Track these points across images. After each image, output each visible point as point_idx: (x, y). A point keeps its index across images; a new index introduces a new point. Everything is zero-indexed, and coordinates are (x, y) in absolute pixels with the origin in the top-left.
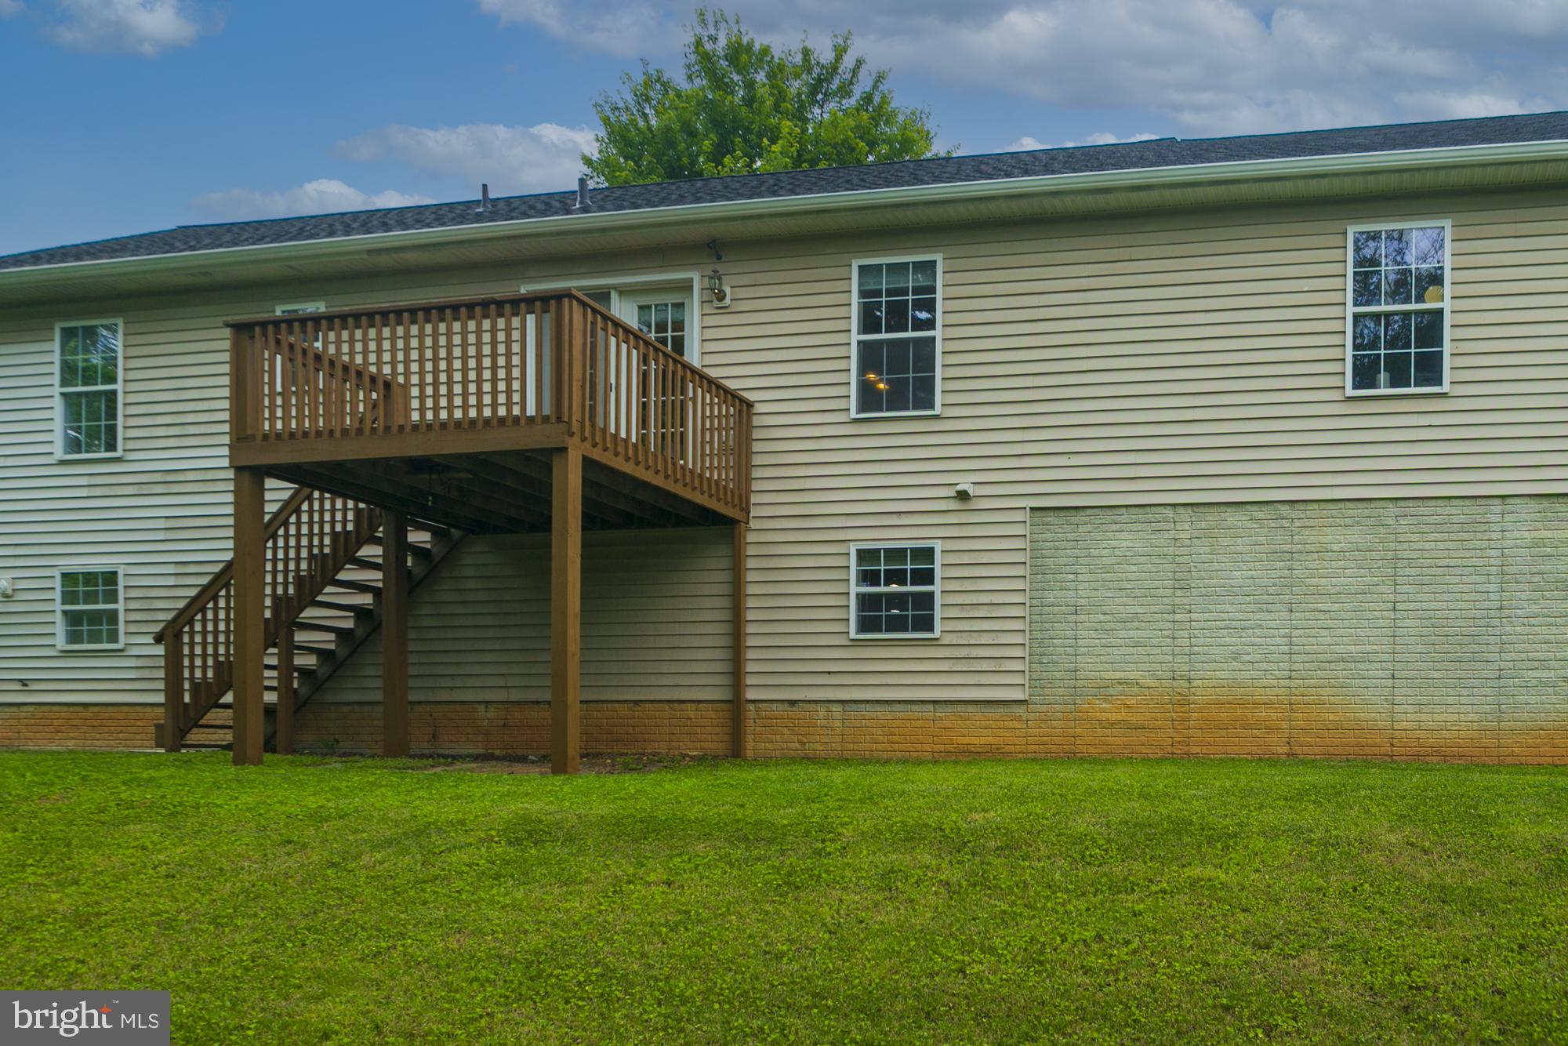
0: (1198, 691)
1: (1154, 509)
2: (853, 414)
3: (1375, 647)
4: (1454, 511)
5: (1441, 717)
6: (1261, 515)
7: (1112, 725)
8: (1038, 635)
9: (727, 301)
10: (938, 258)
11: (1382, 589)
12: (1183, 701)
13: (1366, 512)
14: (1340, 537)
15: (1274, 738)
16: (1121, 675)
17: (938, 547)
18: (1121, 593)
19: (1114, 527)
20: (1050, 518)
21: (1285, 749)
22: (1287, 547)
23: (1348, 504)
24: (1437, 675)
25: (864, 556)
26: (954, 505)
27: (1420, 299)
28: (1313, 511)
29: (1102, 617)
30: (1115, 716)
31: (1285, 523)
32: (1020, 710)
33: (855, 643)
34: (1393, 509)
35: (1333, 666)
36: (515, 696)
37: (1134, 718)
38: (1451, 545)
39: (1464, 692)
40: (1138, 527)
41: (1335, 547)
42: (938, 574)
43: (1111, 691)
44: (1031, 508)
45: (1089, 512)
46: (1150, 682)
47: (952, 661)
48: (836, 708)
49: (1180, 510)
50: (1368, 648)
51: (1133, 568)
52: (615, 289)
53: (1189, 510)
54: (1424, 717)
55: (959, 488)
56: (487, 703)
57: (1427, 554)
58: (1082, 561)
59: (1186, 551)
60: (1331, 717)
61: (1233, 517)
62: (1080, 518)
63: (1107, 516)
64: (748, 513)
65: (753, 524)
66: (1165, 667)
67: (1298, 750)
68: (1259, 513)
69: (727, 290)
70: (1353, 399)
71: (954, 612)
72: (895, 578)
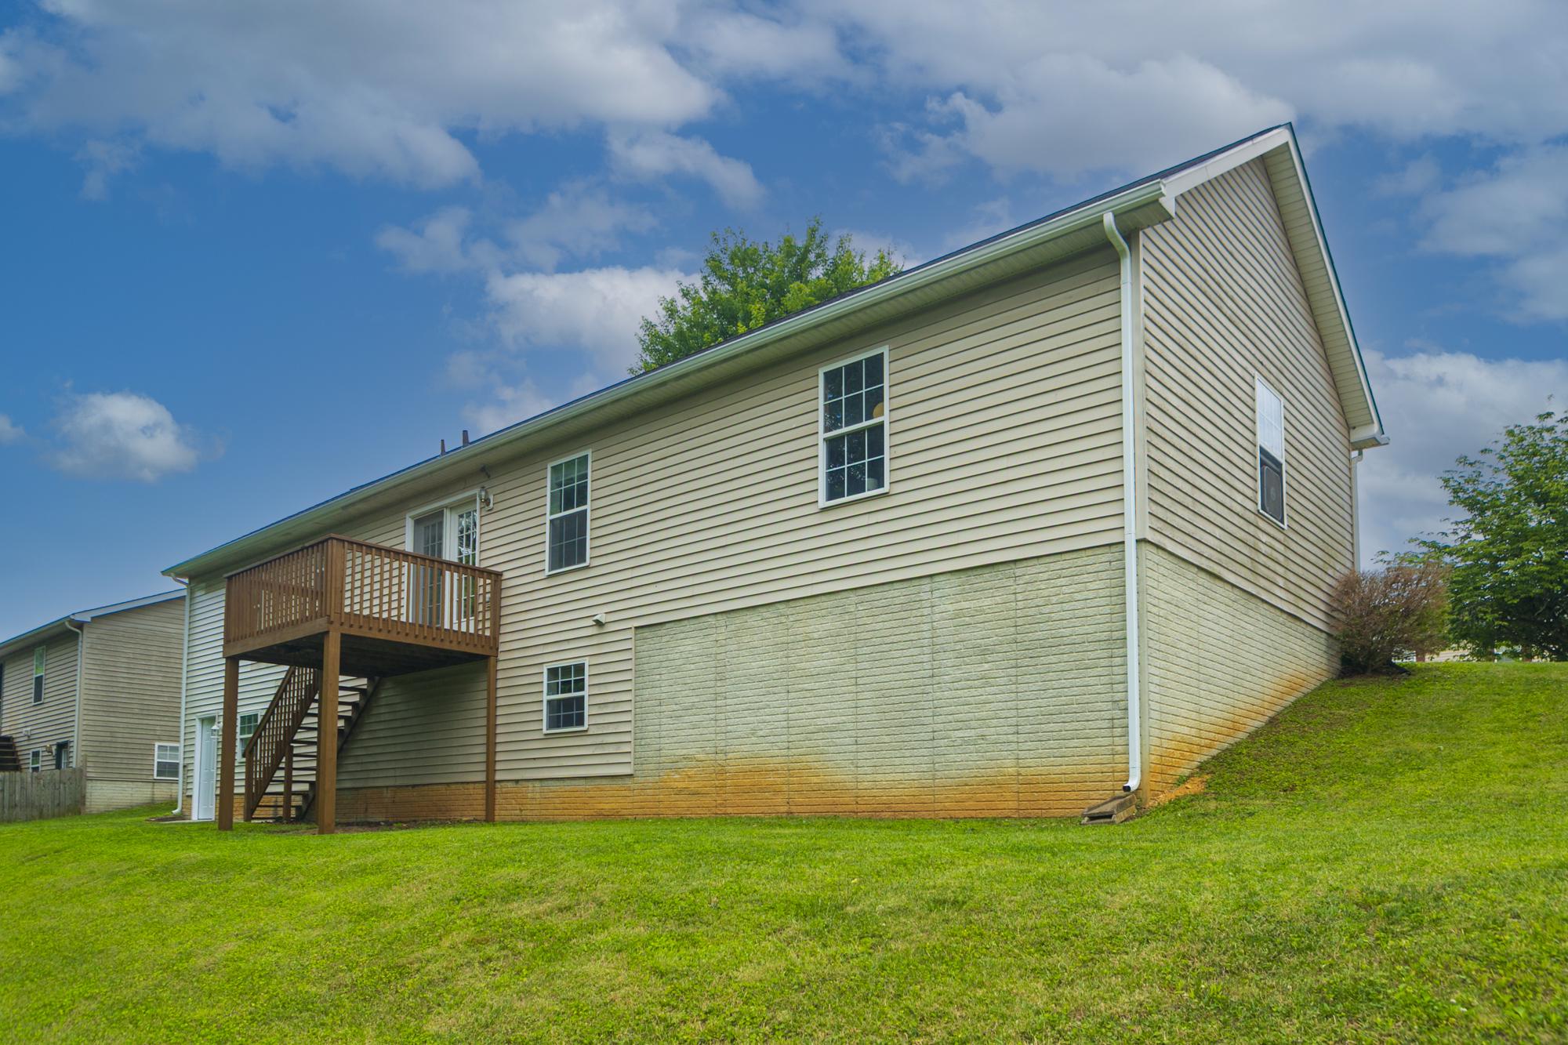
0: (732, 762)
1: (704, 619)
2: (547, 573)
3: (843, 718)
4: (896, 593)
5: (890, 777)
6: (768, 615)
7: (680, 792)
8: (639, 724)
9: (491, 505)
10: (589, 452)
11: (847, 667)
12: (721, 772)
13: (836, 603)
14: (819, 624)
15: (779, 799)
16: (684, 752)
17: (587, 662)
18: (686, 687)
19: (682, 635)
20: (647, 633)
21: (784, 809)
22: (784, 639)
23: (824, 598)
24: (887, 739)
25: (553, 672)
26: (594, 630)
27: (869, 417)
28: (801, 607)
29: (675, 707)
30: (681, 785)
31: (783, 619)
32: (628, 782)
33: (548, 737)
34: (853, 598)
35: (815, 736)
36: (399, 782)
37: (693, 786)
38: (894, 624)
39: (907, 753)
40: (695, 634)
41: (816, 635)
42: (586, 683)
43: (680, 765)
44: (636, 628)
45: (668, 626)
46: (701, 757)
47: (594, 747)
48: (537, 784)
49: (719, 617)
50: (839, 719)
51: (692, 666)
52: (446, 507)
53: (724, 616)
54: (879, 777)
55: (595, 618)
56: (387, 787)
57: (878, 634)
58: (664, 664)
59: (722, 650)
60: (815, 780)
61: (752, 619)
62: (663, 631)
63: (677, 628)
64: (497, 649)
65: (501, 657)
66: (711, 744)
67: (794, 809)
68: (766, 613)
69: (491, 498)
70: (825, 510)
71: (595, 711)
72: (566, 687)
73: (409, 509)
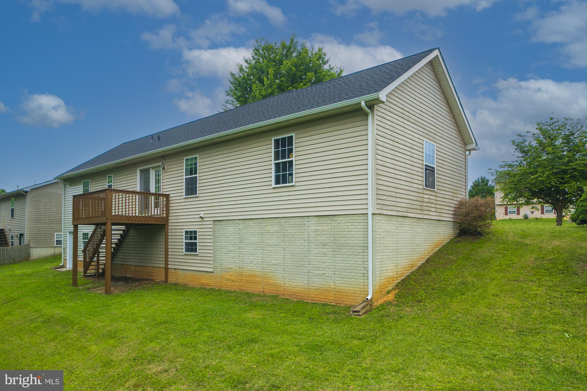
0: (245, 272)
1: (236, 221)
2: (184, 197)
3: (280, 261)
4: (297, 221)
5: (295, 284)
6: (256, 222)
7: (228, 280)
8: (215, 254)
9: (166, 170)
10: (198, 156)
11: (281, 244)
12: (241, 275)
13: (278, 221)
14: (273, 228)
15: (260, 287)
16: (229, 266)
17: (198, 230)
18: (230, 243)
19: (229, 225)
20: (217, 223)
21: (261, 290)
22: (261, 231)
23: (274, 219)
24: (294, 270)
25: (187, 232)
26: (200, 219)
27: (289, 158)
28: (267, 221)
29: (226, 250)
30: (229, 277)
31: (261, 224)
32: (212, 274)
33: (185, 255)
34: (283, 220)
35: (271, 266)
36: (137, 264)
37: (232, 278)
38: (296, 231)
39: (300, 276)
40: (233, 225)
41: (271, 231)
42: (198, 238)
43: (228, 270)
44: (214, 221)
45: (224, 221)
46: (235, 268)
47: (200, 260)
48: (182, 271)
49: (240, 221)
50: (279, 262)
51: (232, 237)
52: (151, 168)
53: (242, 221)
54: (292, 283)
55: (201, 215)
56: (133, 265)
57: (291, 234)
58: (223, 234)
59: (241, 232)
60: (271, 281)
61: (251, 223)
62: (222, 223)
63: (227, 222)
64: (168, 222)
65: (170, 224)
66: (238, 264)
67: (265, 290)
68: (256, 221)
69: (166, 167)
70: (274, 188)
71: (201, 248)
72: (191, 238)
73: (138, 167)
